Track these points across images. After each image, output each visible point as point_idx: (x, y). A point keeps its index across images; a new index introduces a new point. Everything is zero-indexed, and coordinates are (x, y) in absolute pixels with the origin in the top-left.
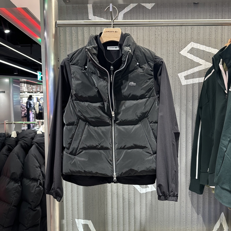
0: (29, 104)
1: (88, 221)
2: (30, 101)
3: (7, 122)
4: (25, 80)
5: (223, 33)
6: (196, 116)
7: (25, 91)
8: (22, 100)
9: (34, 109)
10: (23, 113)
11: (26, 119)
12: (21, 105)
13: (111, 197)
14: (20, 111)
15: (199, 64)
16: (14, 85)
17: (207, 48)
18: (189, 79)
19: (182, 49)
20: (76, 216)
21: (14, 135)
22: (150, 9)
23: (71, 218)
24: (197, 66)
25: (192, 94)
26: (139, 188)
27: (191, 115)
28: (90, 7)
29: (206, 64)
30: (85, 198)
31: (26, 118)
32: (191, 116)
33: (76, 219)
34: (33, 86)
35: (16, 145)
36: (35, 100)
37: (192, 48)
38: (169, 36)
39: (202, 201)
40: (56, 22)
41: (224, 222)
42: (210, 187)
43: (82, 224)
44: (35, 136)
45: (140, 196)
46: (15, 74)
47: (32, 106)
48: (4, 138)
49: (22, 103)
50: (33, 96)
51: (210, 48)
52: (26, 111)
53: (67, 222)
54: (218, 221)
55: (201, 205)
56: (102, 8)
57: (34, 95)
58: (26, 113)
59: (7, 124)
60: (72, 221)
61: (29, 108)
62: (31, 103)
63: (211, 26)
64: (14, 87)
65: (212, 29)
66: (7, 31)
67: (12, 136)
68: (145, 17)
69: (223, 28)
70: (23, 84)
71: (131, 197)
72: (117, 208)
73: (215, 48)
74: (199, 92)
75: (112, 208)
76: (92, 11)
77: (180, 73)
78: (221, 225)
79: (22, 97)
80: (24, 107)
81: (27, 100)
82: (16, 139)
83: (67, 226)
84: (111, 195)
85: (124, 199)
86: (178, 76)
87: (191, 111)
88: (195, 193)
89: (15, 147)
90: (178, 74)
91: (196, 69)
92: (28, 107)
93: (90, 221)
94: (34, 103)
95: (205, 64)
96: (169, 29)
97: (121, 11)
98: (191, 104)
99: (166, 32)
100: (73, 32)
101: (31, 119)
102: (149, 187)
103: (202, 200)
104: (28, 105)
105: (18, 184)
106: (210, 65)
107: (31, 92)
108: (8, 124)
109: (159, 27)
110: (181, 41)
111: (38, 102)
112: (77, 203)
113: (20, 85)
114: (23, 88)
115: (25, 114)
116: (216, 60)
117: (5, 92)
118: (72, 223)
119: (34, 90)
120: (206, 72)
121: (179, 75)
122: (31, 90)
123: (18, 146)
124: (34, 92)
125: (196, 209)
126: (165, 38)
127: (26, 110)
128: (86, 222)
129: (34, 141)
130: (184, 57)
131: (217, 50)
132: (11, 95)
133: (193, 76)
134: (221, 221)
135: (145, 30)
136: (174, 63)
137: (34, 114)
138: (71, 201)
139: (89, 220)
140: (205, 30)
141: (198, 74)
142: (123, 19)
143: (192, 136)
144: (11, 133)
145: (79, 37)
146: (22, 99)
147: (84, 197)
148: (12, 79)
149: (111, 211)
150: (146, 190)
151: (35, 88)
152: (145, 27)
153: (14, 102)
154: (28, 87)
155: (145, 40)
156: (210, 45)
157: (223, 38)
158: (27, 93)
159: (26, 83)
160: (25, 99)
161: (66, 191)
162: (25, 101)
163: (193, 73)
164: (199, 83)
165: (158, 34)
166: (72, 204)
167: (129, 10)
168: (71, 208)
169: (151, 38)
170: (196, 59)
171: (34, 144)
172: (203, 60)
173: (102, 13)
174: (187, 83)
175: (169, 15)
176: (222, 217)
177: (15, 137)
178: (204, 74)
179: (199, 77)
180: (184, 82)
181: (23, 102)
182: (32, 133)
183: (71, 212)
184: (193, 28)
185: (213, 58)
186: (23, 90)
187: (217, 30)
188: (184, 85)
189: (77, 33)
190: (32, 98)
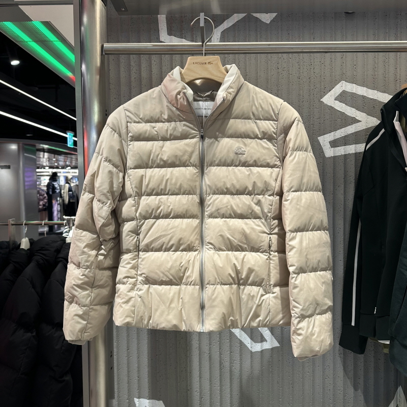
0: (51, 187)
1: (157, 401)
2: (53, 183)
3: (13, 223)
4: (46, 146)
5: (398, 66)
6: (351, 212)
7: (45, 164)
8: (40, 181)
9: (61, 197)
10: (41, 203)
11: (46, 214)
12: (38, 189)
13: (198, 358)
14: (36, 199)
15: (355, 121)
16: (25, 154)
17: (370, 91)
18: (338, 146)
19: (325, 94)
20: (136, 392)
21: (25, 244)
22: (268, 22)
23: (126, 397)
24: (352, 124)
25: (343, 172)
26: (249, 343)
27: (343, 210)
28: (162, 19)
29: (368, 120)
30: (152, 360)
31: (47, 212)
32: (342, 213)
33: (135, 399)
34: (58, 156)
35: (29, 262)
36: (62, 181)
37: (344, 92)
38: (301, 71)
39: (363, 365)
40: (102, 47)
41: (403, 403)
42: (379, 341)
44: (62, 246)
45: (251, 356)
46: (28, 135)
47: (58, 191)
48: (8, 250)
49: (40, 186)
51: (376, 91)
52: (46, 201)
53: (119, 404)
54: (392, 402)
55: (361, 373)
57: (60, 172)
58: (46, 203)
59: (13, 225)
60: (129, 402)
61: (51, 195)
62: (56, 186)
63: (376, 53)
64: (26, 158)
65: (378, 58)
66: (15, 63)
67: (21, 247)
68: (259, 37)
69: (398, 57)
70: (42, 153)
71: (234, 358)
72: (210, 378)
73: (384, 92)
74: (355, 170)
75: (200, 378)
76: (166, 26)
77: (322, 137)
79: (39, 175)
80: (43, 193)
81: (48, 181)
82: (29, 251)
84: (198, 355)
85: (223, 361)
86: (318, 140)
87: (343, 205)
88: (350, 351)
89: (26, 266)
90: (318, 138)
91: (351, 129)
93: (161, 401)
94: (60, 186)
95: (366, 120)
96: (301, 58)
97: (218, 26)
98: (342, 192)
99: (297, 64)
100: (132, 63)
101: (55, 213)
102: (267, 341)
103: (363, 363)
105: (32, 333)
106: (374, 122)
107: (55, 167)
109: (285, 55)
110: (323, 79)
111: (67, 185)
112: (136, 369)
113: (37, 155)
114: (42, 160)
115: (44, 205)
116: (387, 112)
117: (11, 167)
118: (128, 405)
119: (60, 163)
120: (368, 134)
121: (321, 139)
122: (56, 164)
123: (32, 265)
124: (60, 167)
125: (353, 381)
126: (295, 74)
127: (47, 198)
128: (153, 403)
129: (61, 255)
130: (329, 108)
131: (387, 95)
132: (21, 172)
133: (345, 141)
134: (397, 402)
135: (259, 60)
136: (312, 119)
137: (61, 205)
138: (126, 366)
139: (159, 400)
140: (366, 60)
141: (354, 138)
142: (220, 41)
143: (344, 248)
144: (21, 241)
145: (142, 73)
146: (39, 179)
147: (150, 359)
148: (23, 144)
149: (198, 383)
150: (262, 346)
151: (63, 160)
152: (259, 54)
153: (26, 184)
154: (51, 158)
155: (259, 78)
156: (376, 86)
157: (398, 74)
158: (47, 168)
159: (47, 152)
160: (45, 180)
161: (118, 347)
162: (45, 183)
163: (346, 136)
164: (356, 153)
165: (283, 67)
166: (128, 372)
167: (231, 24)
168: (126, 379)
169: (269, 74)
170: (350, 112)
171: (61, 261)
172: (362, 113)
173: (184, 31)
174: (334, 153)
175: (301, 35)
176: (400, 395)
177: (26, 249)
178: (364, 137)
179: (356, 144)
180: (329, 152)
181: (42, 184)
182: (57, 242)
183: (127, 385)
184: (344, 57)
185: (381, 109)
186: (41, 163)
187: (387, 60)
188: (330, 158)
189: (140, 66)
190: (57, 177)
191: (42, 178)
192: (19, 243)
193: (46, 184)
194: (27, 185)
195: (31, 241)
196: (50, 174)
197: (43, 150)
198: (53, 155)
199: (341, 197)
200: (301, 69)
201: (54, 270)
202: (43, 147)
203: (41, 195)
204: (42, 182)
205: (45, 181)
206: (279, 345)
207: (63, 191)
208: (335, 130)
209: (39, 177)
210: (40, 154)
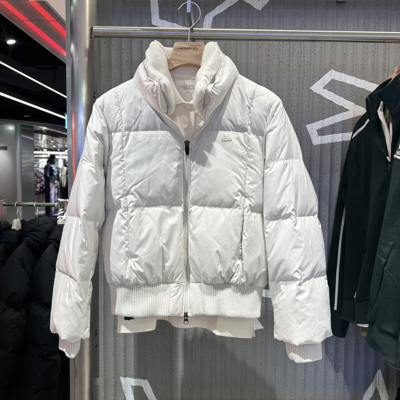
0: (49, 170)
1: (142, 380)
2: (51, 165)
3: (5, 203)
4: (44, 128)
5: (387, 56)
6: (336, 200)
7: (43, 146)
8: (38, 164)
9: (59, 180)
10: (38, 185)
11: (43, 196)
12: (35, 172)
13: (184, 339)
15: (343, 110)
16: (23, 136)
17: (359, 80)
18: (326, 135)
19: (314, 82)
20: (122, 372)
21: (16, 224)
22: (260, 9)
23: (112, 375)
24: (340, 112)
25: (330, 160)
27: (328, 197)
29: (356, 109)
30: (138, 340)
31: (44, 195)
32: (328, 200)
33: (121, 378)
34: (57, 138)
35: (20, 243)
36: (60, 164)
37: (333, 81)
38: (291, 59)
39: (344, 349)
40: (92, 29)
41: (381, 386)
42: (358, 325)
43: (132, 386)
44: (53, 228)
46: (26, 116)
47: (55, 174)
49: (38, 169)
50: (57, 157)
51: (364, 81)
52: (43, 183)
53: (105, 383)
54: (372, 385)
55: (342, 356)
56: (175, 6)
57: (58, 155)
58: (43, 186)
59: (4, 205)
60: (115, 381)
61: (49, 178)
62: (54, 169)
63: (366, 43)
64: (23, 139)
65: (367, 48)
66: (11, 42)
67: (12, 228)
68: (250, 24)
69: (387, 47)
70: (40, 135)
73: (373, 82)
74: (342, 158)
75: (185, 358)
76: (158, 10)
77: (310, 125)
78: (376, 392)
79: (37, 158)
80: (40, 175)
81: (46, 164)
82: (20, 232)
83: (105, 388)
86: (306, 128)
87: (328, 191)
89: (17, 247)
90: (307, 126)
91: (338, 118)
92: (48, 176)
93: (147, 381)
94: (58, 169)
95: (354, 109)
96: (292, 46)
97: (209, 11)
98: (328, 179)
99: (287, 52)
100: (124, 46)
101: (53, 196)
103: (344, 347)
104: (48, 173)
105: (21, 312)
106: (362, 111)
107: (53, 149)
108: (6, 207)
109: (275, 43)
110: (313, 68)
111: (65, 168)
112: (123, 349)
113: (35, 137)
114: (40, 142)
115: (41, 188)
116: (372, 102)
117: (8, 148)
118: (114, 384)
119: (59, 145)
120: (356, 123)
121: (309, 127)
122: (54, 146)
123: (23, 246)
124: (59, 150)
126: (285, 62)
127: (44, 180)
128: (138, 382)
129: (51, 237)
130: (318, 96)
131: (375, 84)
132: (18, 153)
133: (332, 129)
134: (376, 384)
135: (250, 47)
136: (300, 106)
137: (58, 188)
138: (113, 345)
139: (144, 379)
140: (355, 49)
141: (341, 127)
142: (212, 27)
143: (328, 235)
144: (12, 222)
145: (133, 56)
146: (38, 161)
147: (136, 339)
148: (20, 125)
149: (183, 363)
151: (61, 143)
152: (250, 41)
153: (23, 165)
154: (49, 140)
155: (249, 64)
156: (364, 76)
157: (387, 64)
158: (45, 150)
159: (45, 134)
160: (43, 162)
161: (105, 327)
162: (43, 165)
163: (333, 125)
164: (342, 142)
165: (274, 54)
166: (115, 351)
167: (222, 10)
168: (112, 358)
169: (260, 61)
170: (339, 100)
171: (51, 242)
172: (350, 102)
173: (175, 15)
174: (321, 141)
175: (292, 22)
176: (379, 378)
177: (17, 230)
178: (351, 126)
179: (343, 132)
180: (317, 140)
181: (40, 167)
182: (49, 223)
183: (113, 364)
184: (334, 46)
185: (366, 99)
186: (39, 145)
187: (376, 50)
188: (317, 146)
189: (131, 49)
190: (55, 160)
191: (41, 160)
192: (10, 224)
193: (44, 167)
194: (25, 167)
195: (23, 222)
196: (49, 156)
197: (42, 132)
198: (51, 137)
199: (326, 184)
200: (291, 56)
201: (44, 251)
202: (41, 129)
203: (38, 177)
204: (41, 164)
205: (43, 164)
206: (263, 328)
207: (60, 174)
208: (323, 118)
209: (37, 159)
210: (38, 136)
